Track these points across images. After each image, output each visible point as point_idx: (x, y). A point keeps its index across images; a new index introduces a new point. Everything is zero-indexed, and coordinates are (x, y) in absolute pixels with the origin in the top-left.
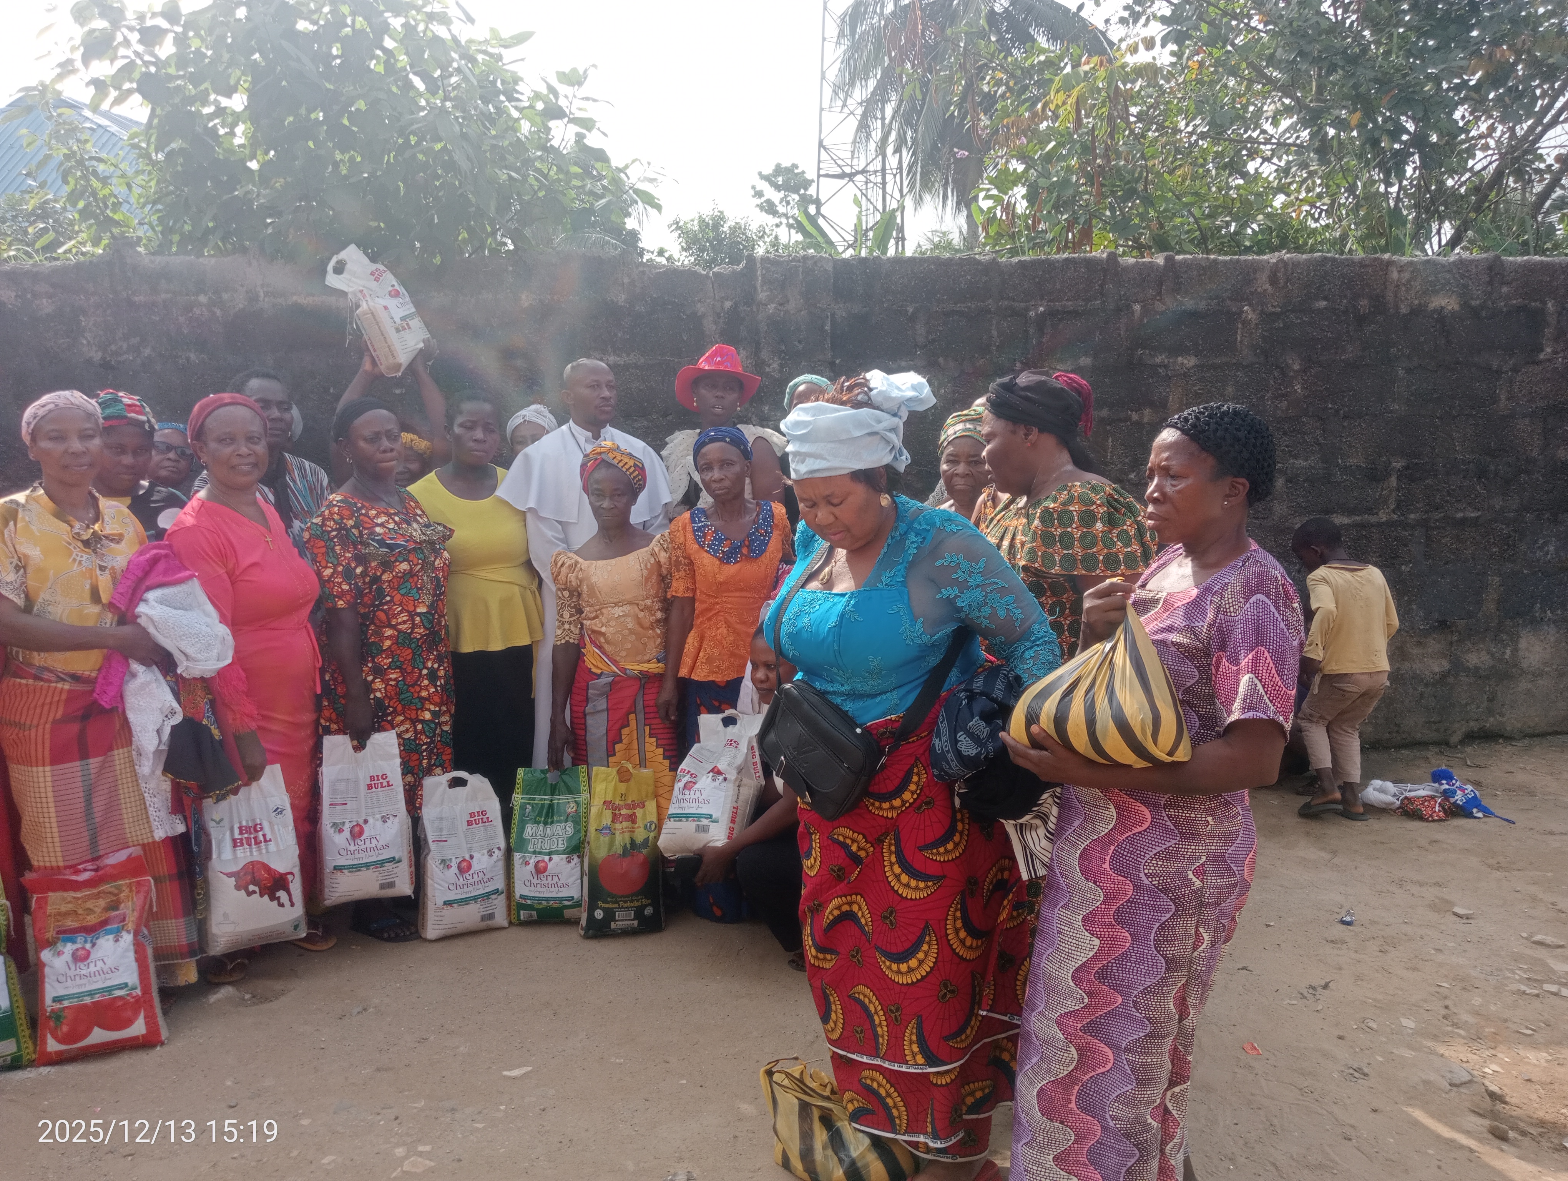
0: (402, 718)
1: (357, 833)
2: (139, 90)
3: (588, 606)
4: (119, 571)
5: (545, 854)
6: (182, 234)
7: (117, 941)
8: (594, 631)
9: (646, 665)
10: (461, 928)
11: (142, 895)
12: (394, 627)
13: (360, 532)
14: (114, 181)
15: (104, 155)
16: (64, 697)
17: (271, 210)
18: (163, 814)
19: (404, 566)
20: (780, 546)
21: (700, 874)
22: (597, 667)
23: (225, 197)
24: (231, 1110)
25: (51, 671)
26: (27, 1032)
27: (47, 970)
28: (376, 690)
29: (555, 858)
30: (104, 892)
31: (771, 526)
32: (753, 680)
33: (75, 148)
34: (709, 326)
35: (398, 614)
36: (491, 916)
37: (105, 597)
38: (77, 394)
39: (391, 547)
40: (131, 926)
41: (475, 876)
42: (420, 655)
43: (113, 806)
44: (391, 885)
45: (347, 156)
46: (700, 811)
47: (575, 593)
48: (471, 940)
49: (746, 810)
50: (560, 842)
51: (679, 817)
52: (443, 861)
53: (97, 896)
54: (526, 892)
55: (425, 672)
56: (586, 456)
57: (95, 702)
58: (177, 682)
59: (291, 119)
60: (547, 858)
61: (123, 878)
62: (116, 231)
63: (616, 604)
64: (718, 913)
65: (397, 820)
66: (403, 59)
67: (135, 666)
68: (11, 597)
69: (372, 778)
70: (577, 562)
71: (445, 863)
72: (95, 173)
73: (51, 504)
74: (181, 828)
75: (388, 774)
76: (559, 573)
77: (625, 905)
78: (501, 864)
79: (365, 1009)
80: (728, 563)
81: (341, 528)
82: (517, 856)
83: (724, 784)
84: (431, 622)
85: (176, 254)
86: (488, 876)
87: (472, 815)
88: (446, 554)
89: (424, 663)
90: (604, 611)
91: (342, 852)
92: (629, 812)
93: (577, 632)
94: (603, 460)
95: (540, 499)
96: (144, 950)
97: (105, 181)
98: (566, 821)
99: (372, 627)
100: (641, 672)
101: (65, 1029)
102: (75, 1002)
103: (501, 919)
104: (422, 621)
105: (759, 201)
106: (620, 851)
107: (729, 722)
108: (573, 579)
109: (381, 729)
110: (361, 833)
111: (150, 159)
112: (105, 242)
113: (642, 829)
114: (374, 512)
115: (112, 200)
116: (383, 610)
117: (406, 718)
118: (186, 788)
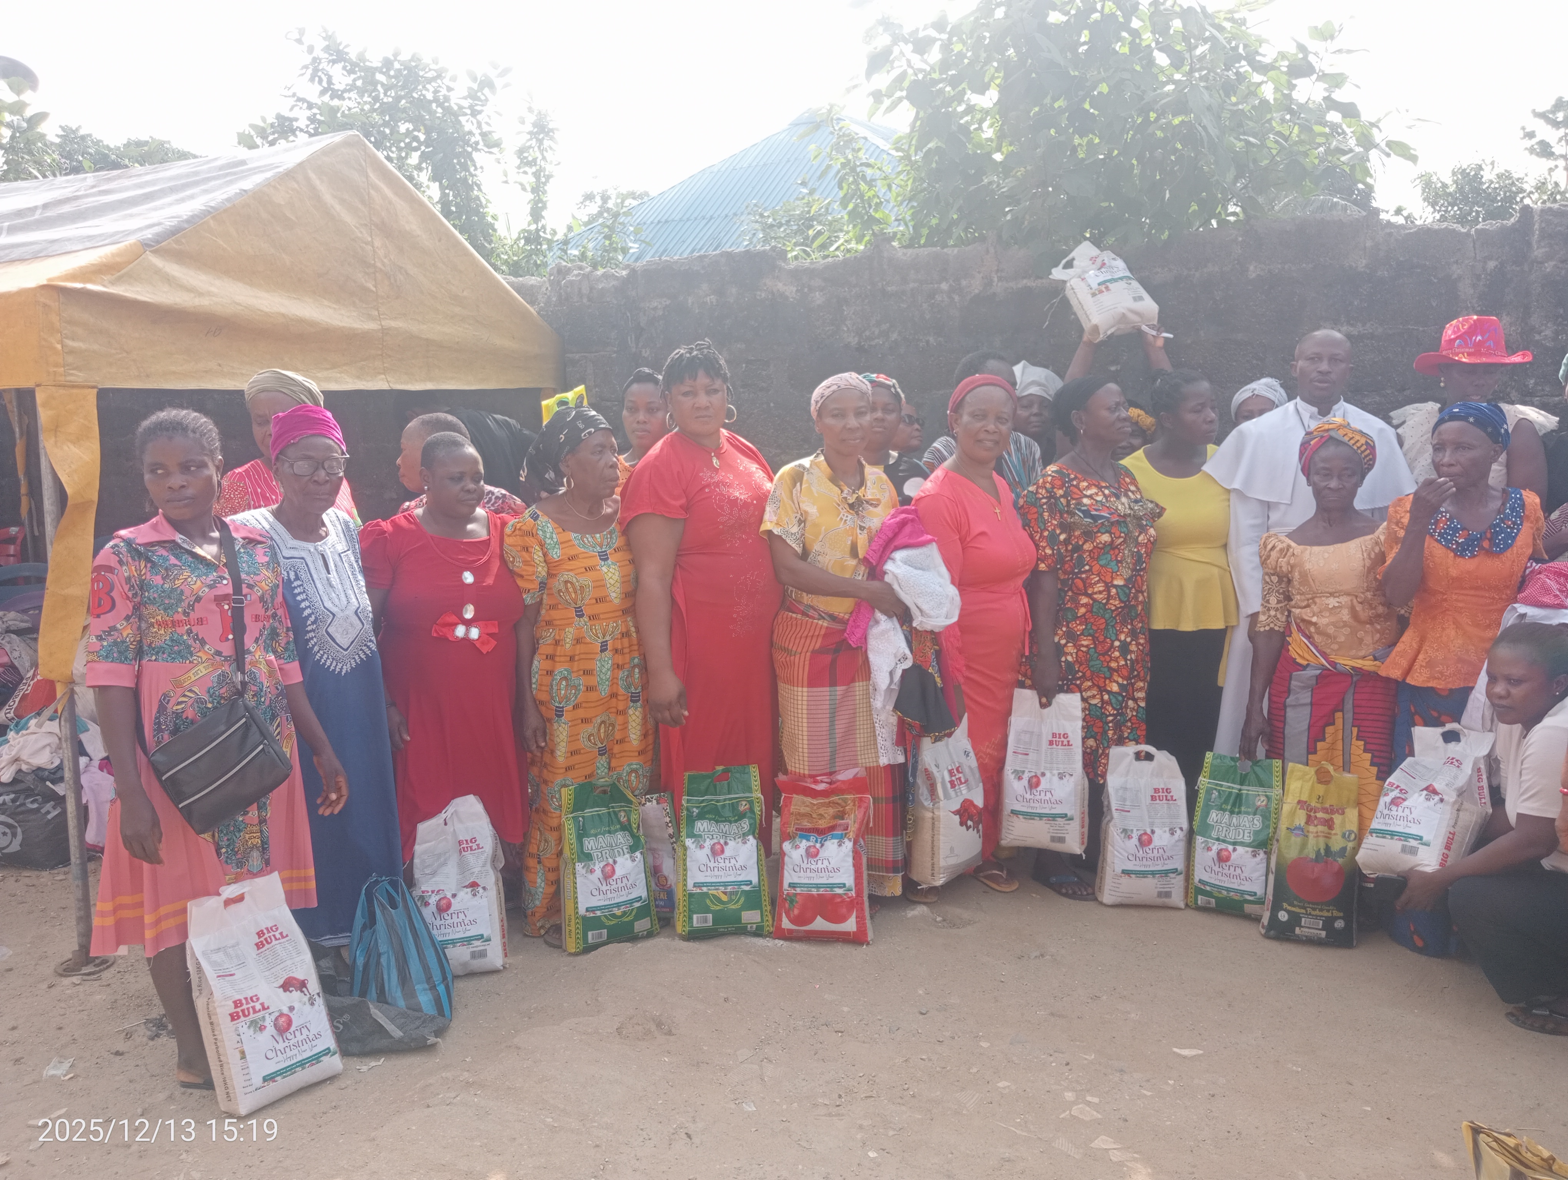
0: (1090, 683)
1: (1034, 783)
2: (908, 97)
3: (1298, 593)
4: (874, 532)
5: (1230, 843)
6: (930, 227)
7: (840, 845)
8: (1303, 620)
9: (1360, 661)
10: (1136, 899)
11: (862, 810)
12: (1090, 596)
13: (1068, 502)
14: (879, 183)
15: (872, 161)
16: (823, 632)
17: (1012, 198)
18: (888, 744)
19: (1106, 538)
20: (1530, 541)
21: (1403, 898)
22: (1303, 658)
23: (972, 188)
24: (921, 1017)
25: (815, 610)
26: (769, 908)
27: (786, 859)
28: (1067, 654)
29: (1240, 849)
30: (834, 803)
31: (1521, 518)
32: (1489, 694)
33: (850, 157)
34: (1466, 289)
35: (1095, 584)
36: (1168, 895)
37: (861, 554)
38: (854, 375)
39: (1095, 518)
40: (852, 835)
41: (1155, 851)
42: (1113, 626)
43: (850, 731)
44: (1061, 840)
45: (1085, 140)
46: (1408, 831)
47: (1285, 579)
48: (1146, 913)
49: (1466, 838)
50: (1246, 834)
51: (1382, 833)
52: (1125, 831)
53: (828, 805)
54: (1206, 877)
55: (1117, 643)
56: (1307, 434)
57: (845, 640)
58: (911, 632)
59: (1037, 109)
60: (1230, 848)
61: (850, 793)
62: (876, 228)
63: (1332, 594)
64: (1420, 943)
65: (1072, 779)
66: (1147, 37)
67: (879, 615)
68: (794, 545)
69: (1054, 735)
70: (1289, 547)
71: (1126, 833)
72: (864, 178)
73: (829, 470)
74: (901, 759)
75: (1070, 734)
76: (1269, 557)
77: (1313, 913)
78: (1182, 845)
79: (1042, 955)
80: (1462, 556)
81: (1051, 496)
82: (1199, 839)
83: (1440, 805)
84: (1128, 596)
85: (924, 246)
86: (1169, 854)
87: (1156, 790)
88: (1152, 531)
89: (1117, 635)
90: (1317, 600)
91: (1019, 798)
92: (1326, 816)
93: (1284, 619)
94: (1331, 438)
95: (1249, 479)
96: (860, 858)
97: (871, 184)
98: (1255, 814)
99: (1070, 593)
100: (1353, 668)
101: (796, 912)
102: (805, 891)
103: (1177, 899)
104: (1117, 593)
105: (1528, 143)
106: (1313, 856)
107: (1451, 737)
108: (1283, 564)
109: (1069, 691)
110: (1038, 784)
111: (910, 160)
112: (867, 238)
113: (1339, 837)
114: (1085, 484)
115: (876, 200)
116: (1081, 579)
117: (1094, 685)
118: (910, 725)
